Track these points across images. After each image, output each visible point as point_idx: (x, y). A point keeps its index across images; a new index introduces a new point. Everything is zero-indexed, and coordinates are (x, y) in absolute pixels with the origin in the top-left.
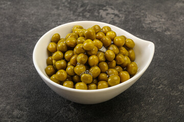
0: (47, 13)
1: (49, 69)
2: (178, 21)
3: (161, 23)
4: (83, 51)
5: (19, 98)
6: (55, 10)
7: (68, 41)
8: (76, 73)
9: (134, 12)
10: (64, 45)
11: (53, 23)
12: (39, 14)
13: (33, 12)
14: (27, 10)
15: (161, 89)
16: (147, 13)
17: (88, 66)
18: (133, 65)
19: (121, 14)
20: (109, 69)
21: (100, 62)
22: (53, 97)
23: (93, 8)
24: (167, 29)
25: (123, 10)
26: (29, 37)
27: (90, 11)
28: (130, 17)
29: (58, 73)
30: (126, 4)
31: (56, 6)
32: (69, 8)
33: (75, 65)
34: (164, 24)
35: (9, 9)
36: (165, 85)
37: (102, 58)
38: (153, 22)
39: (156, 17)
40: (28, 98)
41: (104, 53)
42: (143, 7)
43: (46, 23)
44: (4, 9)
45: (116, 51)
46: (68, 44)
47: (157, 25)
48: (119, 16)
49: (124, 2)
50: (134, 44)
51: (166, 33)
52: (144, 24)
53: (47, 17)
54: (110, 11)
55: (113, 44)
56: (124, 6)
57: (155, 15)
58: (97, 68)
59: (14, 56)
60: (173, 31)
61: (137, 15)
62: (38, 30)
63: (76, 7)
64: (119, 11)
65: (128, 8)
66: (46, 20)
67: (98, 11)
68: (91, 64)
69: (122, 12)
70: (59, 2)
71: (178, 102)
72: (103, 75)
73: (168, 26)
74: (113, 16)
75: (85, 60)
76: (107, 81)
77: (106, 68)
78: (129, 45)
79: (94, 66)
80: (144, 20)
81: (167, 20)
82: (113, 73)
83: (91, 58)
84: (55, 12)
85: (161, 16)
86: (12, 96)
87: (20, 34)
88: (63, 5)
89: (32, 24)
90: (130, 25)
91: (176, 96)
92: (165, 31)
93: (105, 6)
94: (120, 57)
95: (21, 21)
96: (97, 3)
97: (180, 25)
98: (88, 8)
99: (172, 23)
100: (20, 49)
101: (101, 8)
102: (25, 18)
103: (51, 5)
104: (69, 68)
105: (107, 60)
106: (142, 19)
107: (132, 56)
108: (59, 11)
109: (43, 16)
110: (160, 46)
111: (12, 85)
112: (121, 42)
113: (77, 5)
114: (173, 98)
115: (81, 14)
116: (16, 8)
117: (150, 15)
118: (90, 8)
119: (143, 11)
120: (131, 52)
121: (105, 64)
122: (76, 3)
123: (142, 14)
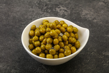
0: (26, 10)
1: (31, 46)
2: (100, 13)
3: (91, 14)
4: (50, 36)
5: (14, 62)
6: (31, 8)
7: (41, 30)
8: (47, 49)
9: (75, 8)
10: (39, 32)
11: (30, 17)
12: (22, 11)
13: (18, 10)
14: (14, 9)
15: (93, 55)
16: (83, 9)
17: (53, 45)
18: (77, 43)
19: (68, 10)
20: (64, 46)
21: (59, 42)
22: (33, 61)
23: (52, 6)
24: (94, 19)
25: (69, 7)
26: (17, 25)
27: (50, 8)
28: (74, 11)
29: (36, 49)
30: (71, 4)
31: (31, 6)
32: (39, 7)
33: (45, 44)
34: (92, 15)
35: (5, 8)
36: (95, 52)
37: (60, 40)
38: (87, 14)
39: (88, 11)
40: (19, 62)
41: (62, 36)
42: (81, 5)
43: (26, 16)
44: (2, 9)
45: (68, 35)
46: (41, 32)
47: (89, 16)
48: (67, 11)
49: (69, 2)
50: (77, 30)
51: (94, 21)
52: (81, 16)
53: (27, 13)
54: (62, 8)
55: (66, 31)
56: (70, 5)
57: (88, 10)
58: (58, 46)
59: (9, 37)
60: (98, 19)
61: (77, 10)
62: (22, 21)
63: (42, 6)
64: (67, 8)
65: (72, 6)
66: (26, 15)
67: (55, 8)
68: (55, 43)
69: (68, 9)
70: (33, 4)
71: (103, 62)
72: (62, 50)
73: (95, 16)
74: (64, 11)
75: (51, 41)
76: (64, 53)
77: (63, 46)
78: (75, 31)
79: (56, 45)
80: (81, 13)
81: (94, 13)
82: (67, 48)
83: (55, 40)
84: (31, 9)
85: (91, 11)
86: (10, 61)
87: (12, 24)
88: (35, 5)
89: (18, 18)
90: (74, 16)
91: (102, 58)
92: (93, 20)
93: (59, 5)
94: (70, 38)
95: (12, 16)
96: (54, 4)
97: (101, 16)
98: (49, 7)
99: (97, 15)
100: (12, 33)
101: (57, 6)
102: (14, 14)
103: (28, 6)
104: (42, 46)
105: (63, 41)
106: (80, 12)
107: (76, 37)
108: (33, 9)
109: (24, 12)
110: (91, 29)
111: (9, 54)
112: (71, 30)
113: (43, 5)
114: (100, 60)
115: (46, 11)
116: (8, 8)
117: (84, 10)
118: (50, 7)
119: (80, 8)
120: (76, 34)
121: (62, 43)
122: (42, 3)
123: (80, 10)
